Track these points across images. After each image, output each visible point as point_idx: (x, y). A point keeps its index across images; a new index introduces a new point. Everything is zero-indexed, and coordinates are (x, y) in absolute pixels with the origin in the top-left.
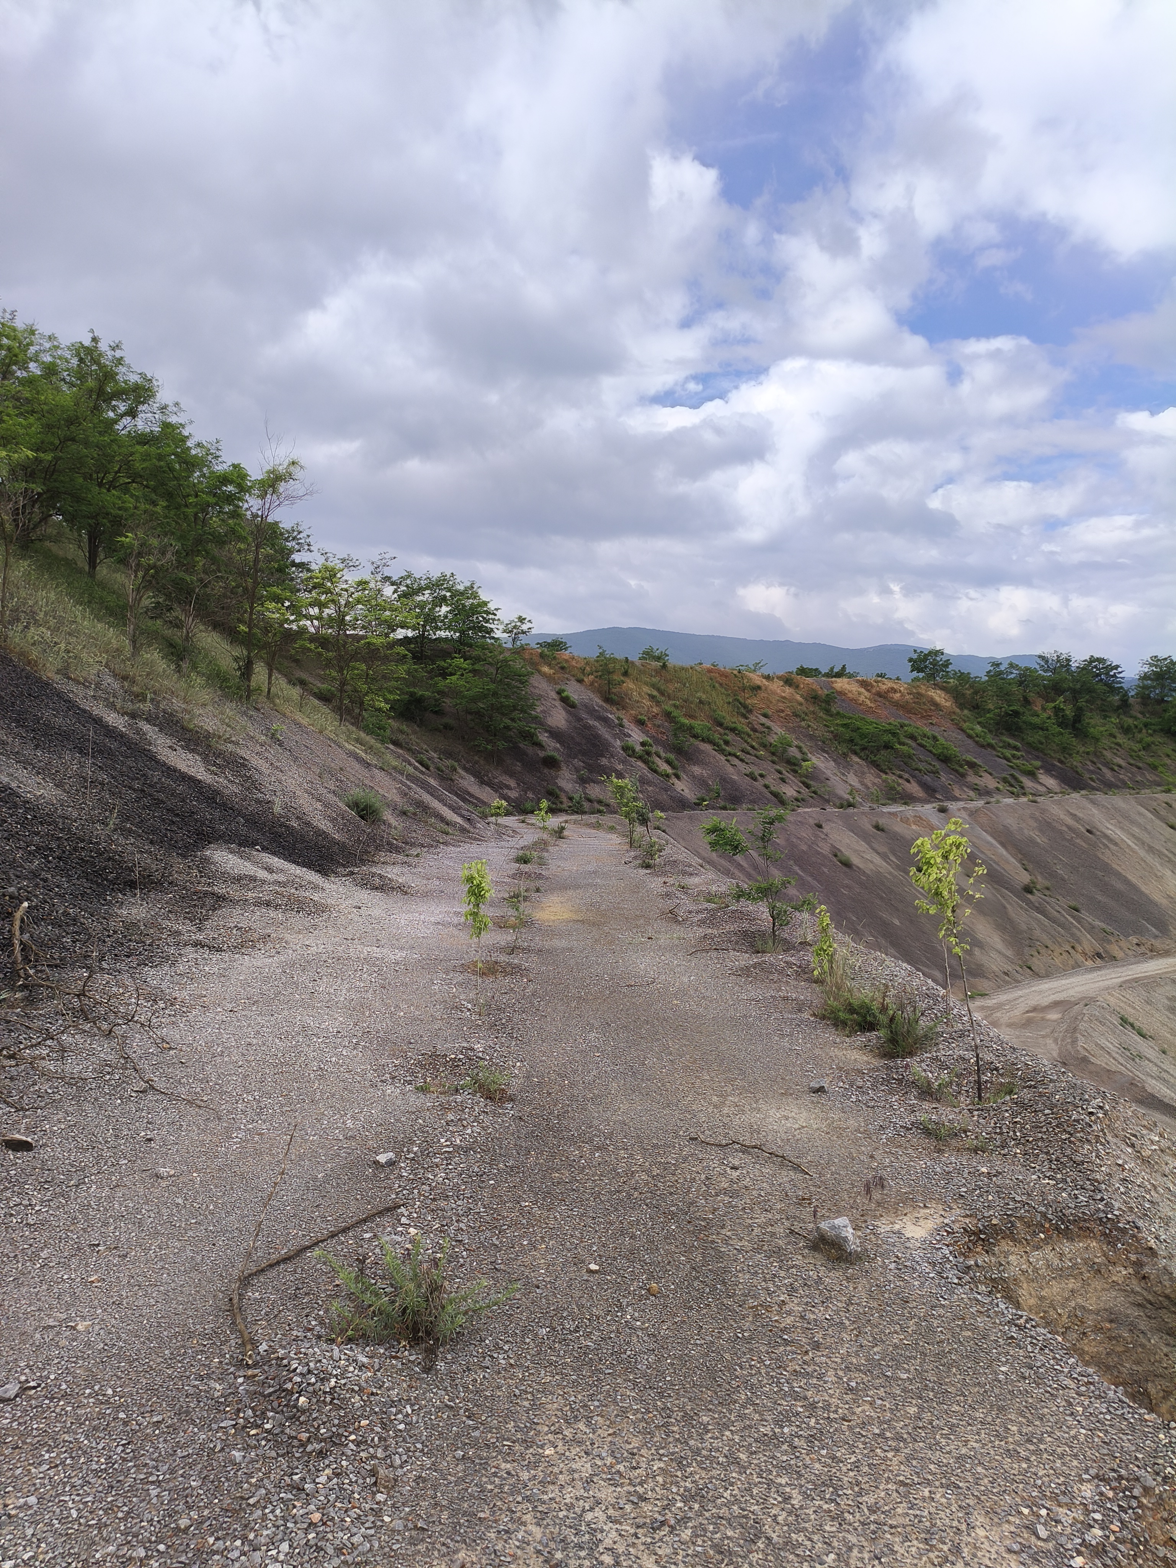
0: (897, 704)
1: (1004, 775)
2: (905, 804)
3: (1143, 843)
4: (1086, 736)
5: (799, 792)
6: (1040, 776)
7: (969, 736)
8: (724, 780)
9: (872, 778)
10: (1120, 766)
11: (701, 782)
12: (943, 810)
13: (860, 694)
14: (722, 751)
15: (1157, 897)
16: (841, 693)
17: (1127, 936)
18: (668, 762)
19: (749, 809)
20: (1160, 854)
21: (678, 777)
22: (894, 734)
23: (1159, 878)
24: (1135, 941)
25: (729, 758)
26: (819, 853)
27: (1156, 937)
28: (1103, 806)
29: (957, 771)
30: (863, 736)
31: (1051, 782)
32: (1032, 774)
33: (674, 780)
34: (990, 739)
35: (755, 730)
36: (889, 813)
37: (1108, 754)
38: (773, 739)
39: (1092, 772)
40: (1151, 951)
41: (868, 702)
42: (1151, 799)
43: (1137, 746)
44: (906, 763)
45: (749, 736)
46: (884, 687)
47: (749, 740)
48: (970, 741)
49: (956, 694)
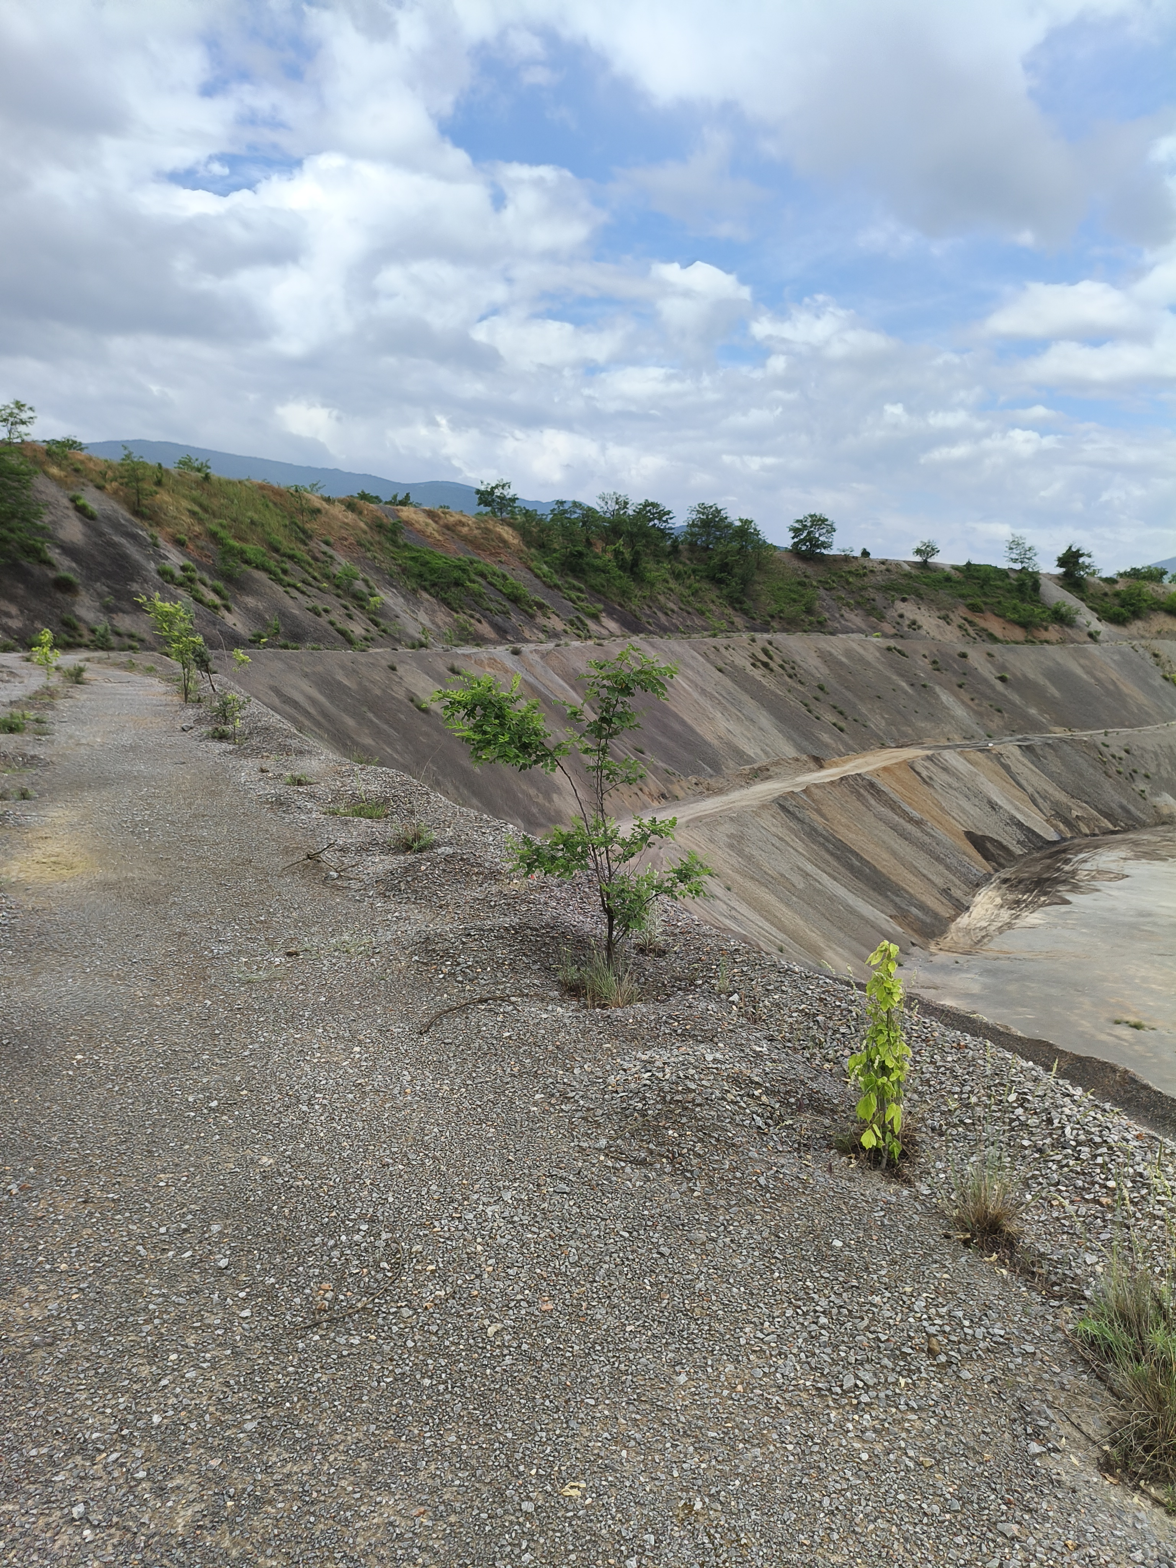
0: (465, 539)
1: (571, 617)
2: (478, 645)
3: (696, 686)
4: (643, 581)
5: (367, 630)
6: (603, 619)
7: (537, 576)
8: (283, 614)
9: (442, 617)
10: (673, 611)
11: (256, 616)
12: (516, 652)
13: (427, 525)
14: (279, 581)
15: (710, 738)
16: (408, 523)
17: (686, 776)
18: (216, 591)
19: (313, 649)
20: (711, 697)
21: (228, 609)
22: (464, 571)
23: (711, 719)
24: (694, 780)
25: (288, 589)
26: (394, 698)
27: (711, 776)
28: (662, 650)
29: (526, 612)
30: (433, 571)
31: (612, 625)
32: (595, 617)
33: (226, 613)
34: (556, 580)
35: (316, 559)
36: (464, 655)
37: (661, 598)
38: (337, 570)
39: (649, 616)
40: (708, 790)
41: (436, 535)
42: (701, 643)
43: (686, 592)
44: (476, 602)
45: (310, 565)
46: (452, 519)
47: (311, 570)
48: (537, 581)
49: (523, 531)
